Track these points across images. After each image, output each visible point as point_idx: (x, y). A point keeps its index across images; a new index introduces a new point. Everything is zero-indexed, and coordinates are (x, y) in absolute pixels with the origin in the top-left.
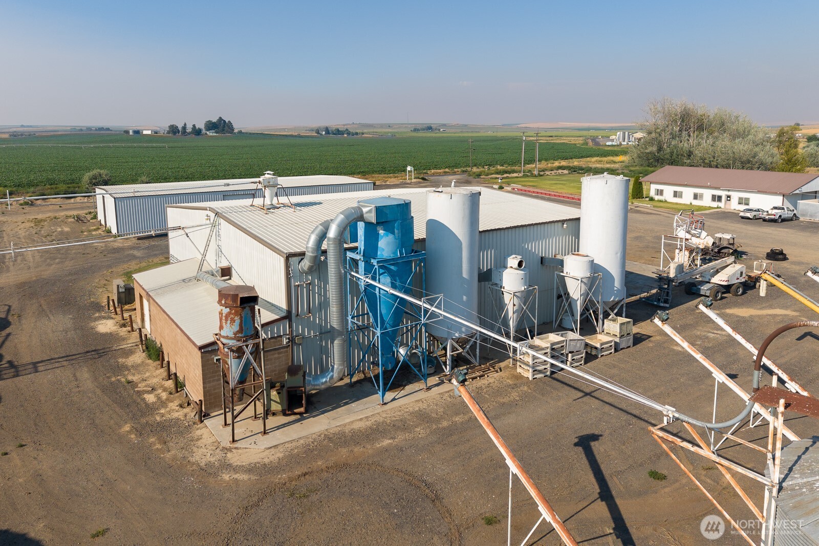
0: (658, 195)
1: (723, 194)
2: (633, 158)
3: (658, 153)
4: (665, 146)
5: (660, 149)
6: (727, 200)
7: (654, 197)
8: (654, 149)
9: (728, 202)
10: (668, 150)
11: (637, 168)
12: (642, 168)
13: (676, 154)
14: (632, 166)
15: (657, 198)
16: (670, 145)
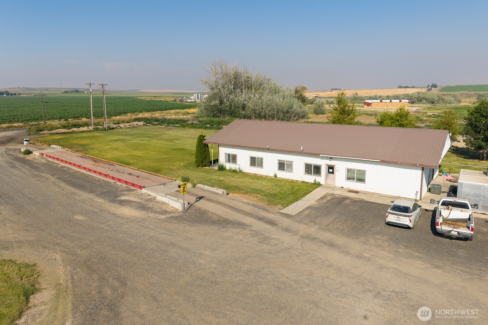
0: (229, 161)
1: (323, 163)
2: (201, 110)
3: (220, 105)
4: (225, 100)
5: (221, 102)
6: (329, 172)
7: (224, 164)
8: (217, 102)
9: (331, 175)
10: (228, 103)
11: (205, 119)
12: (208, 119)
13: (234, 106)
14: (201, 117)
15: (228, 166)
16: (228, 99)
